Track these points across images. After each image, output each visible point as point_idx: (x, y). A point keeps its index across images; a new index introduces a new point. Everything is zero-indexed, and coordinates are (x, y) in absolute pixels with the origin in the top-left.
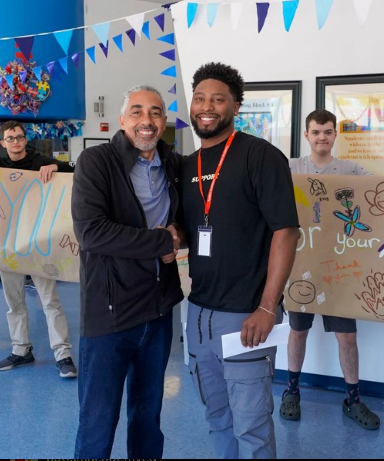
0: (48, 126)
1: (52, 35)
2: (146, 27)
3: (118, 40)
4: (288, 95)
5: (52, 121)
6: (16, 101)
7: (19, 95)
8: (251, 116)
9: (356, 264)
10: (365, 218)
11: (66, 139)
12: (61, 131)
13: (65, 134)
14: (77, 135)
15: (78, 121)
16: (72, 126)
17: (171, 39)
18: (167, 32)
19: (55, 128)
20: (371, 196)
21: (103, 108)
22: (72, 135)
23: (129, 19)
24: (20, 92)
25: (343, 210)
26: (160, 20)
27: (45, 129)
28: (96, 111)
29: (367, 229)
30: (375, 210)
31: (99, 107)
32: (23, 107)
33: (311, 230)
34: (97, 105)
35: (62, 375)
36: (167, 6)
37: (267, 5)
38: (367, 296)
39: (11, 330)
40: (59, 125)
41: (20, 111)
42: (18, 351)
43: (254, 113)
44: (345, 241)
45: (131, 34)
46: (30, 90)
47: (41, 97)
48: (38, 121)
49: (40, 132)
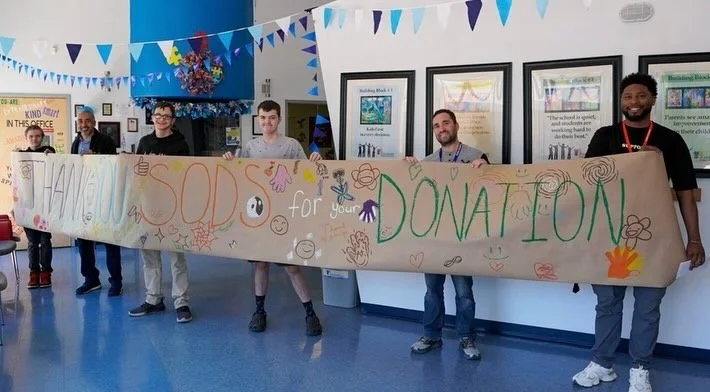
0: (222, 105)
1: (216, 36)
2: (292, 27)
3: (270, 37)
4: (404, 81)
5: (226, 101)
6: (193, 85)
7: (197, 80)
8: (375, 99)
9: (344, 226)
10: (351, 191)
11: (237, 116)
12: (233, 110)
13: (236, 112)
14: (247, 113)
15: (247, 101)
16: (242, 105)
17: (313, 36)
18: (309, 31)
19: (228, 107)
20: (355, 174)
21: (269, 89)
22: (242, 113)
23: (278, 21)
24: (198, 77)
25: (337, 185)
26: (304, 21)
27: (219, 108)
28: (264, 91)
29: (352, 199)
30: (357, 184)
31: (266, 88)
32: (200, 90)
33: (315, 201)
34: (264, 86)
35: (178, 320)
36: (309, 10)
37: (380, 13)
38: (350, 250)
39: (146, 281)
40: (231, 104)
41: (198, 93)
42: (151, 300)
43: (377, 97)
44: (336, 208)
45: (281, 33)
46: (206, 76)
47: (215, 80)
48: (213, 101)
49: (215, 111)
